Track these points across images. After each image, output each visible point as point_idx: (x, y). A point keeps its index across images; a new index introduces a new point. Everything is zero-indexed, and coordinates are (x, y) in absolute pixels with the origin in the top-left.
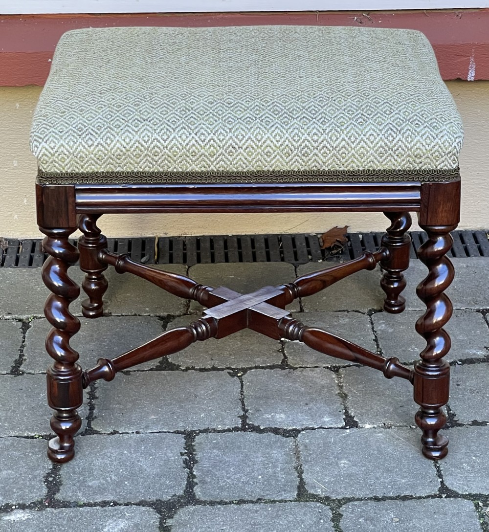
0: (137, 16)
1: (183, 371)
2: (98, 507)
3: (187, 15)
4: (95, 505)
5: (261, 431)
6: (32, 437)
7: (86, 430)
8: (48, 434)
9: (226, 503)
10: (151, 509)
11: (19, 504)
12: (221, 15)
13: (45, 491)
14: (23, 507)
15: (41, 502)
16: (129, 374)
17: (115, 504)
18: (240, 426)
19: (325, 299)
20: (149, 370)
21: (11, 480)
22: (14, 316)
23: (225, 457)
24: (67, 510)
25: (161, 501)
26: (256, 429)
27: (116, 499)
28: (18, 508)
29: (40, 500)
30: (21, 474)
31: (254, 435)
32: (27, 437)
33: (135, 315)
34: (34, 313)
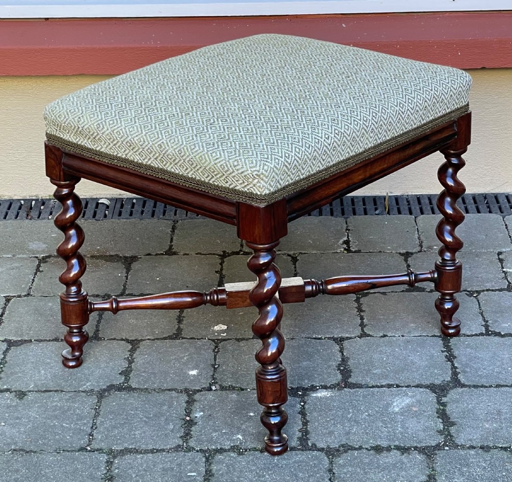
0: (379, 15)
1: (429, 292)
2: (385, 388)
3: (420, 14)
4: (382, 386)
5: (503, 336)
6: (319, 339)
7: (361, 334)
8: (332, 336)
9: (486, 387)
10: (428, 390)
11: (321, 385)
12: (448, 14)
13: (340, 377)
14: (325, 387)
15: (338, 384)
16: (386, 295)
17: (398, 386)
18: (484, 332)
20: (401, 292)
21: (312, 369)
22: (283, 252)
23: (478, 354)
24: (361, 390)
25: (434, 384)
26: (498, 334)
27: (397, 383)
28: (321, 388)
29: (337, 383)
30: (318, 364)
31: (497, 338)
32: (315, 339)
33: (380, 252)
34: (299, 250)
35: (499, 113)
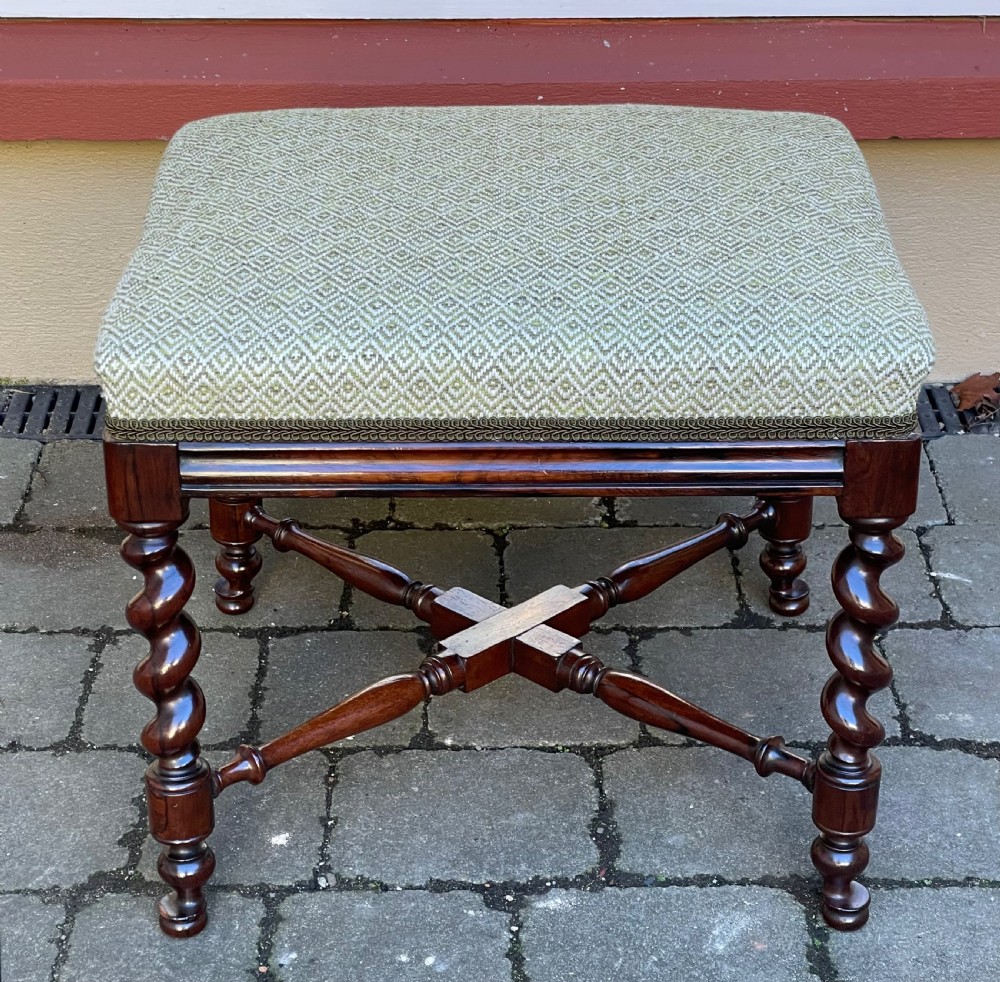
0: (681, 22)
1: (779, 629)
2: (693, 887)
3: (764, 21)
4: (686, 882)
5: (939, 746)
6: (553, 750)
7: (640, 737)
8: (578, 743)
9: (911, 885)
10: (787, 895)
11: (556, 878)
12: (822, 22)
13: (595, 854)
14: (563, 884)
15: (592, 876)
16: (691, 635)
17: (722, 882)
18: (899, 735)
19: (987, 503)
20: (721, 627)
21: (535, 832)
22: (477, 524)
23: (890, 795)
24: (642, 892)
25: (799, 877)
26: (927, 741)
27: (720, 872)
28: (556, 886)
29: (590, 871)
30: (548, 820)
31: (927, 752)
32: (542, 749)
33: (677, 525)
34: (510, 519)
35: (920, 227)
